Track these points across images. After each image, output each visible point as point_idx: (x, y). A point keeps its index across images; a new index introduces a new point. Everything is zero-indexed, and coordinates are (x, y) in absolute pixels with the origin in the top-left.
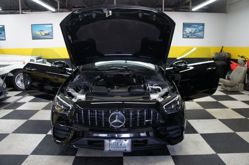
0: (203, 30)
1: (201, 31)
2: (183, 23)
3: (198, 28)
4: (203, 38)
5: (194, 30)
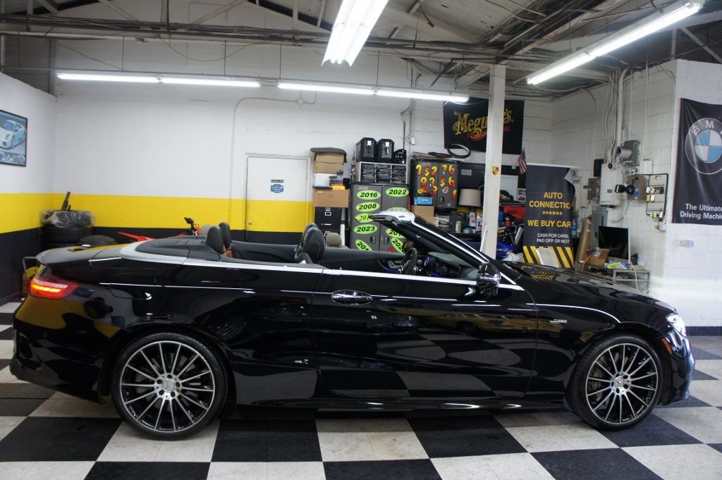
0: (26, 140)
1: (23, 142)
3: (17, 131)
4: (25, 166)
5: (10, 138)
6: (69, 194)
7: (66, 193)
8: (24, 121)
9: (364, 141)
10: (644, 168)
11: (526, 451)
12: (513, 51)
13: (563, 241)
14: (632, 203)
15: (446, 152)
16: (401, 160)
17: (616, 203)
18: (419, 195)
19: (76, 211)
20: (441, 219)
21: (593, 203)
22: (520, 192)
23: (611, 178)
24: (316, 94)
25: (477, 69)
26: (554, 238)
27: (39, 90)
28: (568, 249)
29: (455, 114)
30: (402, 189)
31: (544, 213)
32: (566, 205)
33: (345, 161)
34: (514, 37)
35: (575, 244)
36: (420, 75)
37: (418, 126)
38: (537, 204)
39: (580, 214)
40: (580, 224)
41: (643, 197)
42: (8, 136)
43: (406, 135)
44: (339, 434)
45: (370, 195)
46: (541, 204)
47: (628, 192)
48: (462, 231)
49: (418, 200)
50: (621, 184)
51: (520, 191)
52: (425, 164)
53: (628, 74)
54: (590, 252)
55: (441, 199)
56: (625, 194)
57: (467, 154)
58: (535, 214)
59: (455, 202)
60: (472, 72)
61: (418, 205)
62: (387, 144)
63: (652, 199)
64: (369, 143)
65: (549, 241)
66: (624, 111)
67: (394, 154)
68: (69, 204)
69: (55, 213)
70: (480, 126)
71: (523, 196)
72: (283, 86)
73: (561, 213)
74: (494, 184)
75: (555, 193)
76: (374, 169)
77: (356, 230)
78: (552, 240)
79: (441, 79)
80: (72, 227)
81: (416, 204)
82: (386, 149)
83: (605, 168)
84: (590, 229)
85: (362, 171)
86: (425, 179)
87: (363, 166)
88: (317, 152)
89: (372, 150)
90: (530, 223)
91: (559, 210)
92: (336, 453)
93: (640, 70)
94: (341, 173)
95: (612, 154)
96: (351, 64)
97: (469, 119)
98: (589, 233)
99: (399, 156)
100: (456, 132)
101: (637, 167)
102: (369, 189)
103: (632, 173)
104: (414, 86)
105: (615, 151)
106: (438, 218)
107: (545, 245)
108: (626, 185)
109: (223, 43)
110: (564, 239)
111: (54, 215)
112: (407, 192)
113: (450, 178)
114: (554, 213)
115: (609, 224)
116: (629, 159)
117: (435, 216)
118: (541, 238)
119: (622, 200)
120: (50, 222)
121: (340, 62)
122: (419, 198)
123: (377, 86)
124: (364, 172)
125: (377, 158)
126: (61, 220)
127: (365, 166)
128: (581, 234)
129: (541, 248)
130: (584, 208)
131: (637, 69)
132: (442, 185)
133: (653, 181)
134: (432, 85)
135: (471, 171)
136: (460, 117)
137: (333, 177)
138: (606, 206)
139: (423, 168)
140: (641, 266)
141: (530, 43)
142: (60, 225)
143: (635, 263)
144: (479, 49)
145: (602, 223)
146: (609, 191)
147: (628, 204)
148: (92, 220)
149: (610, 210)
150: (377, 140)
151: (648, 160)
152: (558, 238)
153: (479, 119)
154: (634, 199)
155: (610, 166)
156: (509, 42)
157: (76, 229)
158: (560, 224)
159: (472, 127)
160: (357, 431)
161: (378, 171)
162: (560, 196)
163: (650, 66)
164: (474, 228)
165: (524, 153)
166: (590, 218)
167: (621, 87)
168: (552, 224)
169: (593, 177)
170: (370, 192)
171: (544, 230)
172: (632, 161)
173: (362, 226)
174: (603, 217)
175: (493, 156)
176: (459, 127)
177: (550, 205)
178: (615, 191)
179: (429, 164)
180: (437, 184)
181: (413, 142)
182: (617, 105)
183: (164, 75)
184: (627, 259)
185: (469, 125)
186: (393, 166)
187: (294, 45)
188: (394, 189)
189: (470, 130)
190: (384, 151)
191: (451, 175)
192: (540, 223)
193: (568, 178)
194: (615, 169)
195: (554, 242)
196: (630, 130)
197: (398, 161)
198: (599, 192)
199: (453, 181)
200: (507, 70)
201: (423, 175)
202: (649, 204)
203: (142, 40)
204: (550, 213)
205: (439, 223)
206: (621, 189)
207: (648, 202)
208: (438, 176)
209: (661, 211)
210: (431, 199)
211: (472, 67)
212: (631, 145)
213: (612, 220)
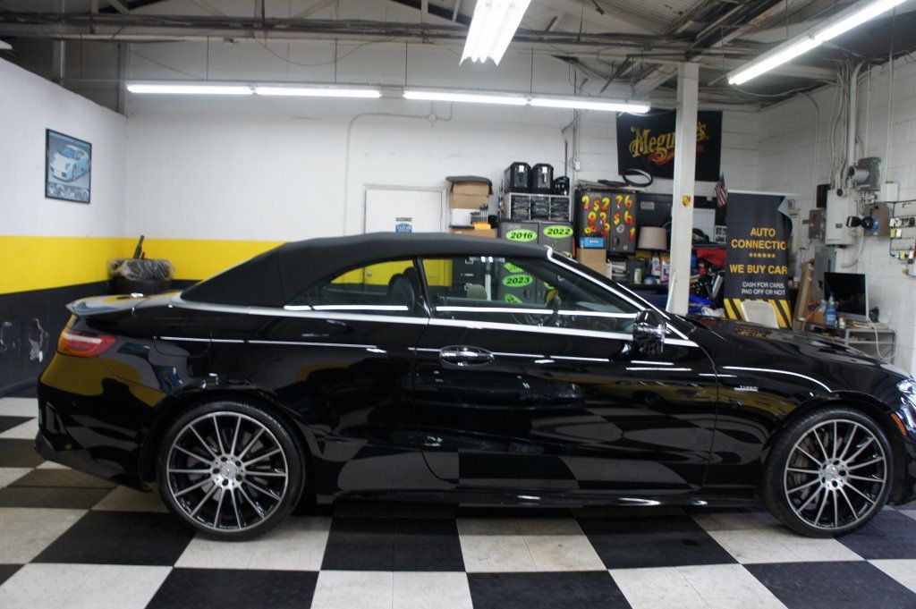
0: (90, 171)
1: (86, 172)
2: (48, 131)
3: (79, 159)
4: (88, 202)
5: (71, 168)
6: (142, 238)
7: (139, 237)
8: (88, 147)
9: (515, 166)
10: (887, 194)
11: (736, 562)
12: (708, 43)
13: (777, 293)
14: (869, 240)
15: (620, 179)
16: (562, 190)
17: (847, 241)
18: (586, 235)
19: (151, 260)
20: (615, 266)
21: (816, 243)
22: (718, 231)
23: (841, 209)
24: (452, 104)
25: (661, 69)
26: (765, 289)
27: (105, 109)
28: (784, 303)
29: (632, 130)
30: (565, 228)
31: (751, 255)
32: (780, 245)
33: (491, 192)
34: (709, 25)
35: (792, 296)
36: (586, 80)
37: (584, 147)
38: (742, 244)
39: (798, 257)
40: (798, 270)
41: (886, 232)
42: (67, 165)
43: (569, 158)
44: (487, 537)
45: (523, 237)
46: (748, 244)
47: (865, 226)
48: (643, 281)
49: (585, 242)
50: (855, 215)
51: (717, 229)
52: (594, 195)
53: (862, 70)
54: (813, 306)
55: (616, 240)
56: (860, 229)
57: (647, 181)
58: (740, 256)
59: (633, 243)
60: (655, 73)
61: (585, 248)
62: (545, 170)
63: (898, 235)
64: (522, 169)
65: (758, 292)
66: (858, 121)
67: (553, 182)
68: (143, 250)
69: (126, 262)
70: (664, 145)
71: (722, 236)
72: (410, 95)
73: (774, 256)
74: (685, 221)
75: (766, 230)
76: (528, 201)
77: (505, 281)
78: (762, 291)
79: (612, 86)
80: (147, 279)
81: (582, 246)
82: (543, 176)
83: (832, 196)
84: (812, 277)
85: (512, 204)
86: (594, 214)
87: (513, 198)
88: (455, 182)
89: (525, 178)
90: (733, 268)
91: (772, 251)
92: (483, 562)
93: (881, 63)
94: (485, 208)
95: (842, 176)
96: (497, 62)
97: (650, 136)
98: (811, 283)
99: (560, 185)
100: (634, 153)
101: (876, 193)
102: (522, 228)
103: (870, 200)
104: (578, 92)
105: (845, 173)
106: (611, 266)
107: (753, 297)
108: (861, 217)
109: (334, 42)
110: (778, 289)
111: (125, 265)
112: (571, 232)
113: (627, 213)
114: (764, 255)
115: (839, 269)
116: (866, 182)
117: (607, 262)
118: (748, 288)
119: (856, 238)
120: (119, 273)
121: (483, 60)
122: (586, 239)
123: (531, 93)
124: (515, 207)
125: (532, 188)
126: (132, 270)
127: (517, 199)
128: (800, 284)
129: (748, 301)
130: (804, 249)
131: (876, 63)
132: (617, 222)
133: (900, 211)
134: (602, 91)
135: (653, 204)
136: (638, 134)
137: (476, 213)
138: (834, 246)
139: (592, 201)
140: (883, 324)
141: (733, 30)
142: (132, 277)
143: (875, 319)
144: (664, 42)
145: (829, 269)
146: (839, 226)
147: (865, 241)
148: (171, 270)
149: (839, 251)
150: (532, 165)
151: (892, 182)
152: (769, 288)
153: (664, 137)
154: (872, 235)
155: (840, 193)
156: (703, 32)
157: (152, 282)
158: (772, 270)
159: (654, 147)
160: (510, 534)
161: (532, 205)
162: (772, 233)
163: (896, 57)
164: (658, 277)
165: (723, 179)
166: (812, 263)
167: (854, 88)
168: (763, 269)
169: (815, 208)
170: (523, 232)
171: (751, 278)
172: (871, 184)
173: (512, 277)
174: (829, 262)
175: (683, 183)
176: (638, 147)
177: (760, 245)
178: (847, 225)
179: (599, 195)
180: (610, 220)
181: (578, 167)
182: (848, 111)
183: (259, 84)
184: (864, 314)
185: (651, 144)
186: (552, 199)
187: (424, 42)
188: (554, 228)
189: (652, 151)
190: (540, 179)
191: (627, 209)
192: (745, 269)
193: (783, 208)
194: (846, 196)
195: (764, 293)
196: (866, 143)
197: (559, 192)
198: (825, 227)
199: (630, 217)
200: (701, 69)
201: (591, 209)
202: (893, 240)
203: (232, 41)
204: (760, 255)
205: (613, 272)
206: (855, 222)
207: (892, 239)
208: (611, 210)
209: (911, 249)
210: (602, 240)
211: (654, 67)
212: (869, 164)
213: (842, 263)
